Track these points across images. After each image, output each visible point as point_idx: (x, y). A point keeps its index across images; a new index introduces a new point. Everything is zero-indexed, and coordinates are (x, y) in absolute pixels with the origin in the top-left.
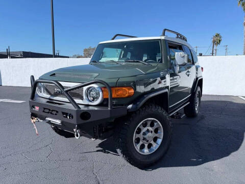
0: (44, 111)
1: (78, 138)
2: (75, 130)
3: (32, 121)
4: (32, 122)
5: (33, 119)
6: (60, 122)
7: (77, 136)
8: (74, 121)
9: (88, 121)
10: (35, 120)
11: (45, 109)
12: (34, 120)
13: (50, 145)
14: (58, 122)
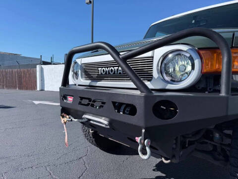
0: (80, 103)
1: (145, 157)
2: (138, 139)
3: (63, 120)
4: (63, 122)
5: (63, 117)
6: (106, 123)
7: (144, 153)
8: (138, 120)
9: (169, 121)
10: (67, 118)
11: (82, 98)
12: (65, 119)
13: (84, 158)
14: (103, 121)
